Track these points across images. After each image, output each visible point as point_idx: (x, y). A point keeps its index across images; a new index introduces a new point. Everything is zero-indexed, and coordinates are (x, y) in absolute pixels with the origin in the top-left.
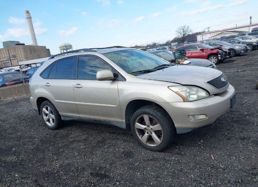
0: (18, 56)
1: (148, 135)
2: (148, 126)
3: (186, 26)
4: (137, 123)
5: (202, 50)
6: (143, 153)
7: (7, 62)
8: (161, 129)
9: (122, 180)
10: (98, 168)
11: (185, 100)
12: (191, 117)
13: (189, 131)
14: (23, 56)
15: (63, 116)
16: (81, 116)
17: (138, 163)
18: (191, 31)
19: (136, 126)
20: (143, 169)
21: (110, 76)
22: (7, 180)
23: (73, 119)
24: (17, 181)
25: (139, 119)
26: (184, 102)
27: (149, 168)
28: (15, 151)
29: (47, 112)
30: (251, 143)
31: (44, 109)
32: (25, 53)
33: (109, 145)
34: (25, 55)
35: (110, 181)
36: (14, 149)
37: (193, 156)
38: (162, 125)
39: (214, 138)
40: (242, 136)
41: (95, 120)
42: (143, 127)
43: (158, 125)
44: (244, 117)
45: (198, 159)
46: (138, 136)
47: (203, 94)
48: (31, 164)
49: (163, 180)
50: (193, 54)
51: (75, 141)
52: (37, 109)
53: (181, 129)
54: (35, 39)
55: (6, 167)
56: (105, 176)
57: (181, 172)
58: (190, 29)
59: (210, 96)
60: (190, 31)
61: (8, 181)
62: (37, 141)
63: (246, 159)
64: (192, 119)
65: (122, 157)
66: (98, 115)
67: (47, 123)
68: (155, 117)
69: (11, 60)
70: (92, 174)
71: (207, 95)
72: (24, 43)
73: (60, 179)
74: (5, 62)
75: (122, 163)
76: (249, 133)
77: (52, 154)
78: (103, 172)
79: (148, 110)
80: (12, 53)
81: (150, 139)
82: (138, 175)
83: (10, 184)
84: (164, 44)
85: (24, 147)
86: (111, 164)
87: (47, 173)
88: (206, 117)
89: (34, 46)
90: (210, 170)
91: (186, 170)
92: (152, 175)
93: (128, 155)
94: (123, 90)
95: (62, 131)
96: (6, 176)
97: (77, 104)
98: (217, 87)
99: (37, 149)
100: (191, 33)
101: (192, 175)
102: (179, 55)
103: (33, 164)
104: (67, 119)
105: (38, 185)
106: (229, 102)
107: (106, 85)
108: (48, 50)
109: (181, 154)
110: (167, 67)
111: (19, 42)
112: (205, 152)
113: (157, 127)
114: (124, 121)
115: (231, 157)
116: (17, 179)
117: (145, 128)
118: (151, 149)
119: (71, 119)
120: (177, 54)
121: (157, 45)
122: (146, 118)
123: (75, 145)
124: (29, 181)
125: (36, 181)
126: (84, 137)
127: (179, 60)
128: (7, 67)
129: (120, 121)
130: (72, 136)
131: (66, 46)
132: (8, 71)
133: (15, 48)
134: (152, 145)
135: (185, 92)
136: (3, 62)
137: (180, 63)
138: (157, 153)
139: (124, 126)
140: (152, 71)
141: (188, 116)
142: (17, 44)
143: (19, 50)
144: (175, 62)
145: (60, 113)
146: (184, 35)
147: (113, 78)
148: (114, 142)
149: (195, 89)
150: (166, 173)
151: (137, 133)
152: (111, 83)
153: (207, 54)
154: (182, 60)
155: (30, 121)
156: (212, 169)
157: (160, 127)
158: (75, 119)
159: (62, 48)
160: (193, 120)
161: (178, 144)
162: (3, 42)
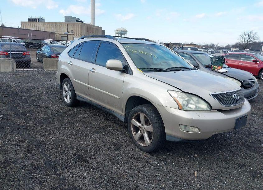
0: (75, 32)
1: (140, 133)
2: (142, 125)
3: (254, 32)
4: (133, 119)
5: (256, 62)
6: (132, 150)
7: (65, 35)
8: (152, 131)
9: (97, 168)
10: (83, 151)
11: (180, 108)
12: (182, 127)
13: (178, 140)
14: (80, 33)
15: (78, 96)
16: (91, 99)
17: (121, 158)
18: (258, 38)
19: (132, 122)
20: (122, 164)
21: (119, 67)
22: (8, 138)
23: (85, 100)
24: (14, 142)
25: (136, 116)
26: (179, 109)
27: (127, 165)
28: (28, 116)
29: (67, 89)
30: (249, 172)
31: (65, 85)
32: (82, 30)
33: (107, 133)
34: (82, 32)
35: (86, 166)
36: (28, 114)
37: (177, 167)
38: (154, 127)
39: (211, 156)
40: (243, 162)
41: (101, 107)
42: (138, 124)
43: (150, 126)
44: (259, 143)
45: (180, 171)
46: (133, 132)
47: (204, 106)
48: (33, 131)
49: (133, 180)
50: (244, 64)
51: (80, 121)
52: (59, 83)
53: (170, 136)
54: (93, 19)
55: (13, 128)
56: (85, 160)
57: (155, 178)
58: (257, 36)
59: (212, 111)
60: (256, 38)
61: (7, 140)
62: (49, 112)
63: (230, 187)
64: (182, 129)
65: (111, 147)
66: (104, 102)
67: (65, 98)
68: (150, 118)
69: (68, 35)
70: (75, 155)
71: (209, 108)
72: (83, 21)
73: (47, 151)
74: (63, 35)
75: (107, 153)
76: (253, 162)
77: (55, 127)
78: (85, 156)
79: (144, 109)
80: (71, 29)
81: (142, 138)
82: (114, 169)
83: (7, 143)
84: (223, 47)
85: (37, 115)
86: (97, 151)
87: (41, 142)
88: (198, 131)
89: (91, 25)
90: (184, 185)
91: (161, 178)
92: (126, 172)
93: (118, 147)
94: (127, 83)
95: (75, 109)
96: (8, 135)
97: (89, 88)
98: (223, 102)
99: (46, 120)
100: (257, 41)
101: (163, 185)
102: (216, 62)
103: (35, 132)
104: (81, 99)
105: (28, 150)
106: (234, 121)
107: (115, 75)
108: (104, 32)
109: (166, 161)
110: (183, 70)
111: (79, 19)
112: (192, 167)
113: (150, 128)
114: (124, 114)
115: (215, 180)
116: (15, 140)
117: (140, 126)
118: (141, 148)
119: (83, 100)
120: (215, 60)
121: (215, 47)
122: (142, 116)
123: (78, 125)
124: (22, 145)
125: (28, 146)
126: (91, 120)
127: (215, 66)
128: (63, 41)
129: (120, 113)
130: (81, 116)
131: (121, 31)
132: (64, 44)
133: (74, 24)
134: (142, 145)
135: (183, 100)
136: (61, 35)
137: (216, 70)
138: (145, 154)
139: (123, 119)
140: (164, 71)
141: (180, 124)
142: (77, 21)
143: (77, 26)
144: (211, 67)
145: (76, 93)
146: (248, 41)
147: (122, 69)
148: (112, 132)
149: (195, 99)
150: (140, 175)
151: (132, 129)
152: (121, 74)
153: (260, 67)
154: (218, 67)
155: (55, 94)
156: (187, 185)
157: (152, 128)
158: (86, 101)
159: (117, 32)
160: (184, 130)
161: (170, 151)
162: (65, 17)
